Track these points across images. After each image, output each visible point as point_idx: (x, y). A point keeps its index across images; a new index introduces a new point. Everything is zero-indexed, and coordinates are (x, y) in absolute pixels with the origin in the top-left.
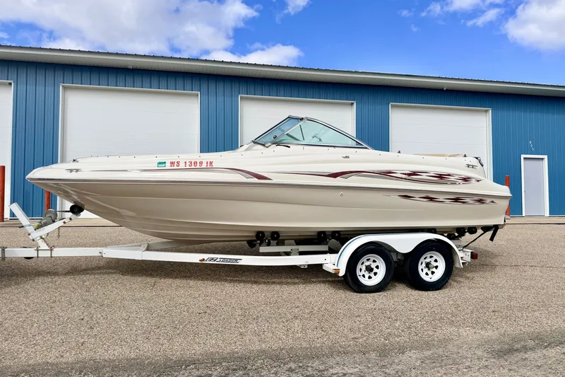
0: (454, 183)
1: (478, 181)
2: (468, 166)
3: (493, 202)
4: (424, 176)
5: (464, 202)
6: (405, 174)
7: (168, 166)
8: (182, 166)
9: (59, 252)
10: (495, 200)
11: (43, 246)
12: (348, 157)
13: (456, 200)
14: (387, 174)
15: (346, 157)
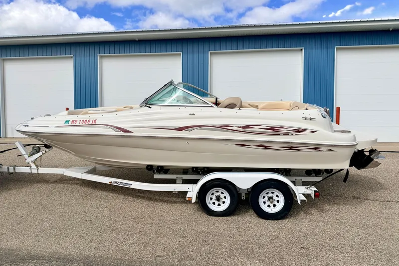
0: (286, 134)
1: (313, 132)
2: (306, 119)
3: (330, 150)
4: (257, 129)
5: (299, 150)
6: (240, 127)
7: (70, 124)
8: (78, 123)
9: (43, 170)
10: (332, 149)
11: (33, 166)
12: (194, 114)
13: (291, 148)
14: (224, 128)
15: (192, 114)
